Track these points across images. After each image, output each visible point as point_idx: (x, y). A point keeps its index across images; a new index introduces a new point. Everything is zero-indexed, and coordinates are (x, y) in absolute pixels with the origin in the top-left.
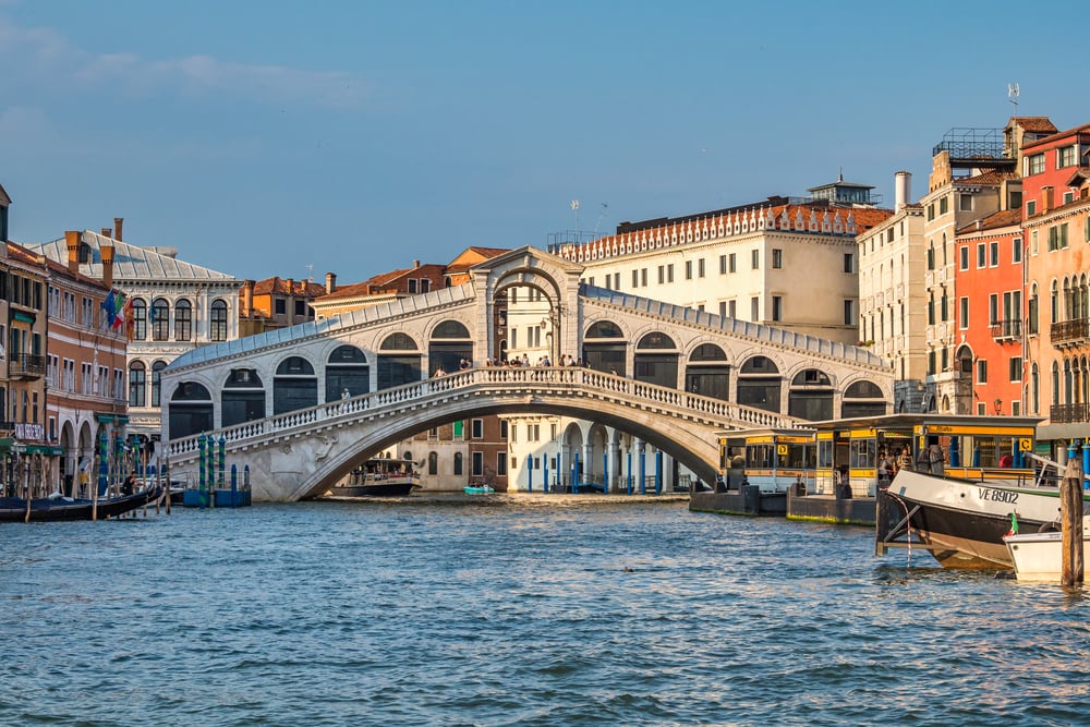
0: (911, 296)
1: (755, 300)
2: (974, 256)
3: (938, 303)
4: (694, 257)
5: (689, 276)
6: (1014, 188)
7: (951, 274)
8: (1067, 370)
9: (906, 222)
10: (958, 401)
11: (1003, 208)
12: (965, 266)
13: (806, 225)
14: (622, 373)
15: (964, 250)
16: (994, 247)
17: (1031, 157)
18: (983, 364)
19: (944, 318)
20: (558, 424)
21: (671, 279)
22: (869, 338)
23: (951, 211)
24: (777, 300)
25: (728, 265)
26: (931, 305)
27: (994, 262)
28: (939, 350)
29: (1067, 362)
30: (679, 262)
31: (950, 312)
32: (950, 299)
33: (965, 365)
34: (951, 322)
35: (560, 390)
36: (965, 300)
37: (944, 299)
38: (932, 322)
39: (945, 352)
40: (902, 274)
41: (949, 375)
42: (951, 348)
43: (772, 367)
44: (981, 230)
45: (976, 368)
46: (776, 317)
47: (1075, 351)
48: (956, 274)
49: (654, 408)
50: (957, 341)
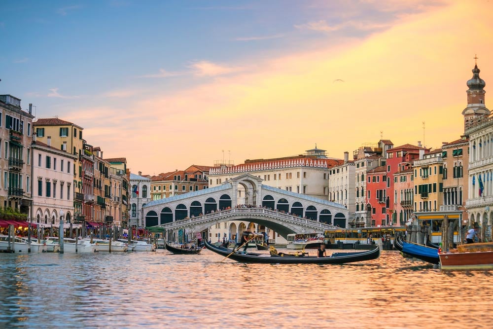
0: (349, 188)
1: (298, 187)
2: (371, 179)
3: (360, 191)
4: (277, 173)
5: (275, 179)
6: (382, 160)
7: (365, 183)
8: (405, 212)
9: (348, 167)
10: (367, 219)
11: (379, 165)
12: (369, 182)
13: (309, 165)
14: (273, 209)
15: (369, 177)
16: (378, 177)
17: (389, 153)
18: (374, 209)
19: (363, 195)
20: (227, 223)
21: (269, 179)
22: (333, 199)
23: (365, 166)
24: (304, 187)
25: (289, 176)
26: (358, 192)
27: (378, 181)
28: (360, 205)
29: (405, 211)
30: (272, 174)
31: (365, 194)
32: (365, 191)
33: (369, 209)
34: (365, 197)
35: (258, 215)
36: (369, 191)
37: (363, 190)
38: (358, 196)
39: (362, 205)
40: (346, 182)
41: (364, 212)
42: (365, 204)
43: (315, 209)
44: (374, 172)
45: (372, 210)
46: (304, 192)
47: (407, 208)
48: (367, 184)
49: (284, 220)
50: (367, 202)
